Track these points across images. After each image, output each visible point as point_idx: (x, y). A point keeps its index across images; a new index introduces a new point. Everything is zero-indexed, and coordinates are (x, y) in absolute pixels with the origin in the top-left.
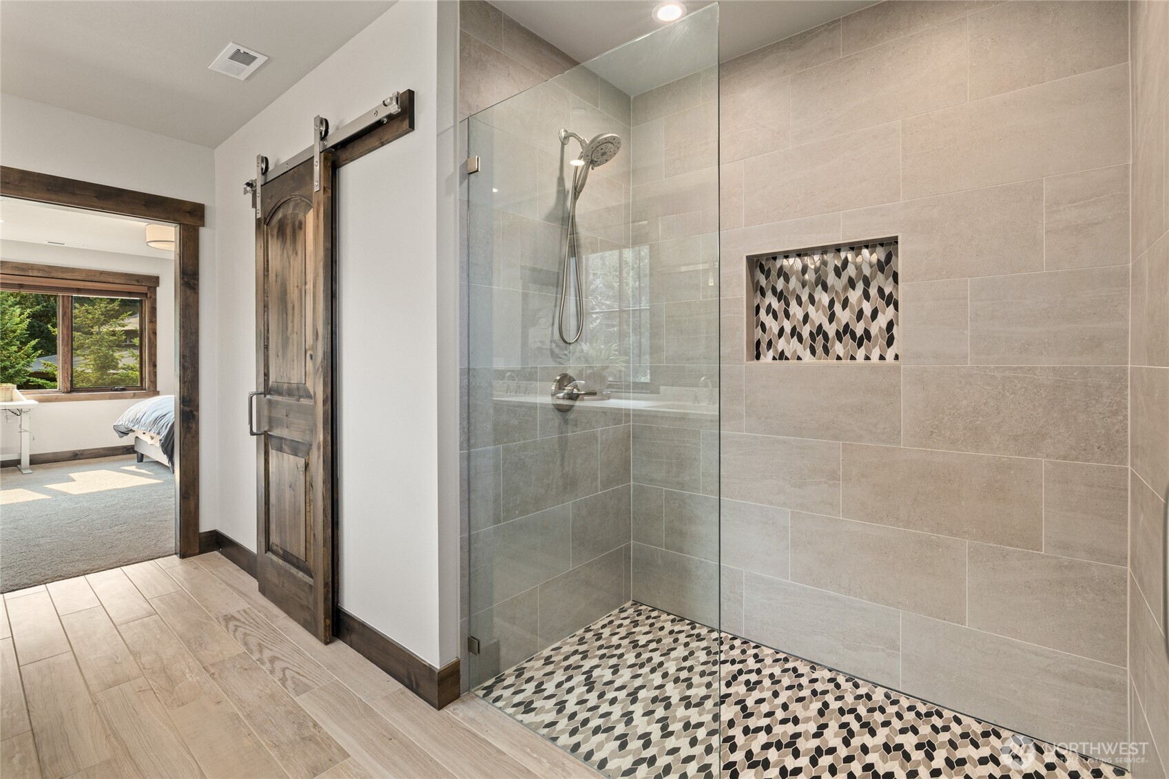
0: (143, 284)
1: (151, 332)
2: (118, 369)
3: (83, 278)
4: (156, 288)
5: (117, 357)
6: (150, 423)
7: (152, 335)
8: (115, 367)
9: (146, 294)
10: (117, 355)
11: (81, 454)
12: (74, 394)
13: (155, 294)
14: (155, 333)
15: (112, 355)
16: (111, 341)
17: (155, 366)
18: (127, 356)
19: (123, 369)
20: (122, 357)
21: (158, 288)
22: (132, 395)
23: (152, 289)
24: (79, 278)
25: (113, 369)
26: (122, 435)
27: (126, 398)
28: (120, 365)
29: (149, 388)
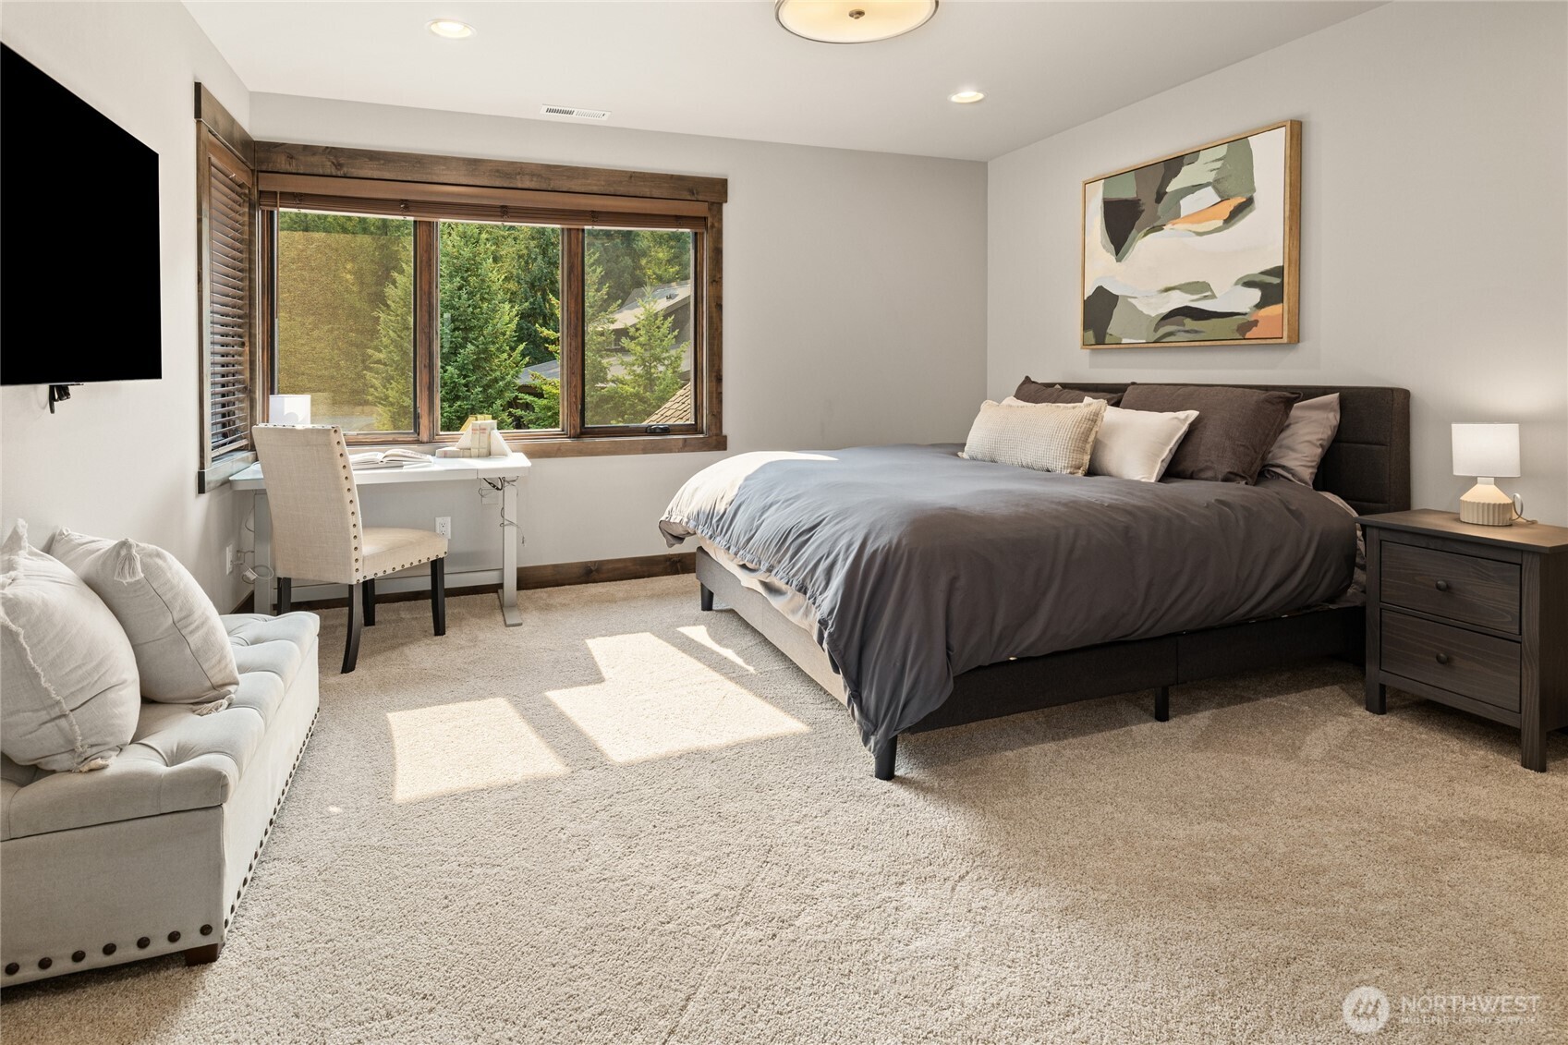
0: (700, 198)
1: (713, 305)
2: (607, 381)
3: (602, 190)
4: (720, 205)
5: (606, 365)
6: (766, 545)
7: (714, 309)
8: (604, 380)
9: (705, 219)
10: (605, 362)
11: (598, 571)
12: (587, 440)
13: (720, 220)
14: (719, 307)
15: (600, 362)
16: (599, 343)
17: (719, 379)
18: (616, 362)
19: (613, 381)
20: (611, 365)
21: (725, 206)
22: (681, 444)
23: (715, 207)
24: (595, 189)
25: (602, 382)
26: (672, 541)
27: (671, 451)
28: (609, 377)
29: (709, 428)
